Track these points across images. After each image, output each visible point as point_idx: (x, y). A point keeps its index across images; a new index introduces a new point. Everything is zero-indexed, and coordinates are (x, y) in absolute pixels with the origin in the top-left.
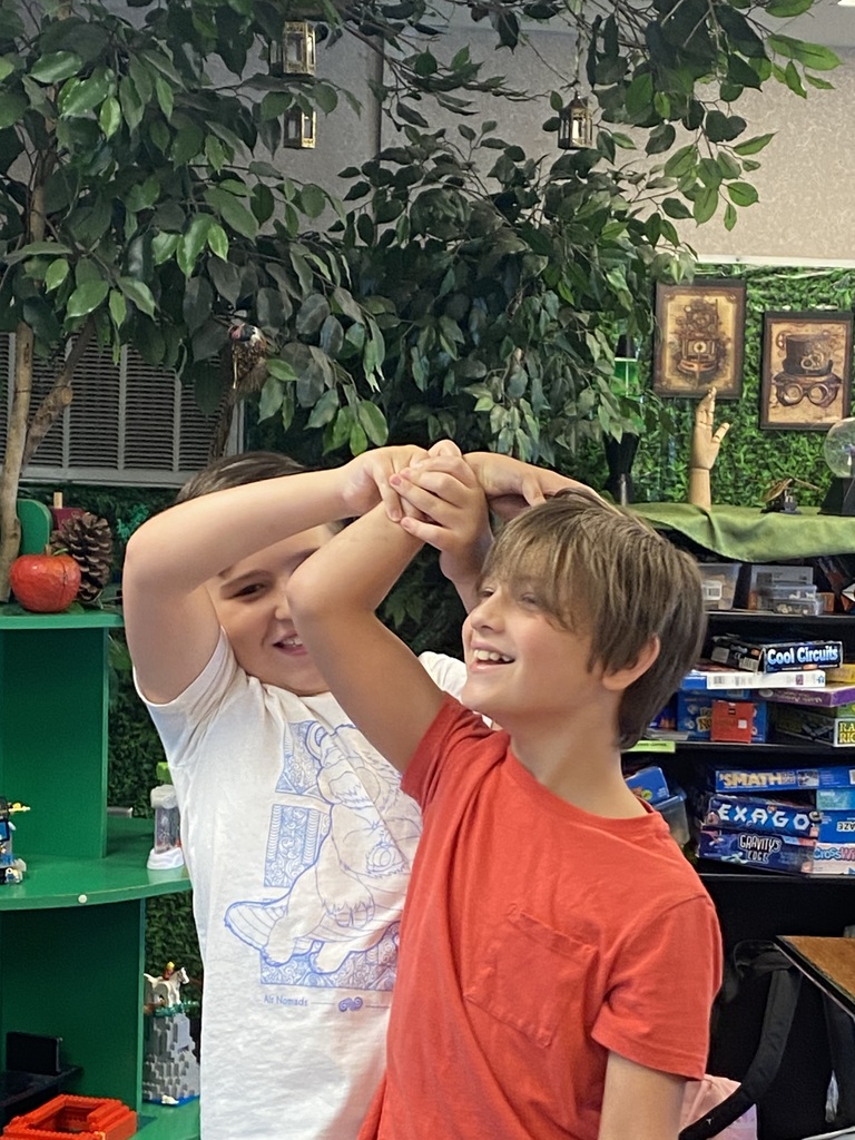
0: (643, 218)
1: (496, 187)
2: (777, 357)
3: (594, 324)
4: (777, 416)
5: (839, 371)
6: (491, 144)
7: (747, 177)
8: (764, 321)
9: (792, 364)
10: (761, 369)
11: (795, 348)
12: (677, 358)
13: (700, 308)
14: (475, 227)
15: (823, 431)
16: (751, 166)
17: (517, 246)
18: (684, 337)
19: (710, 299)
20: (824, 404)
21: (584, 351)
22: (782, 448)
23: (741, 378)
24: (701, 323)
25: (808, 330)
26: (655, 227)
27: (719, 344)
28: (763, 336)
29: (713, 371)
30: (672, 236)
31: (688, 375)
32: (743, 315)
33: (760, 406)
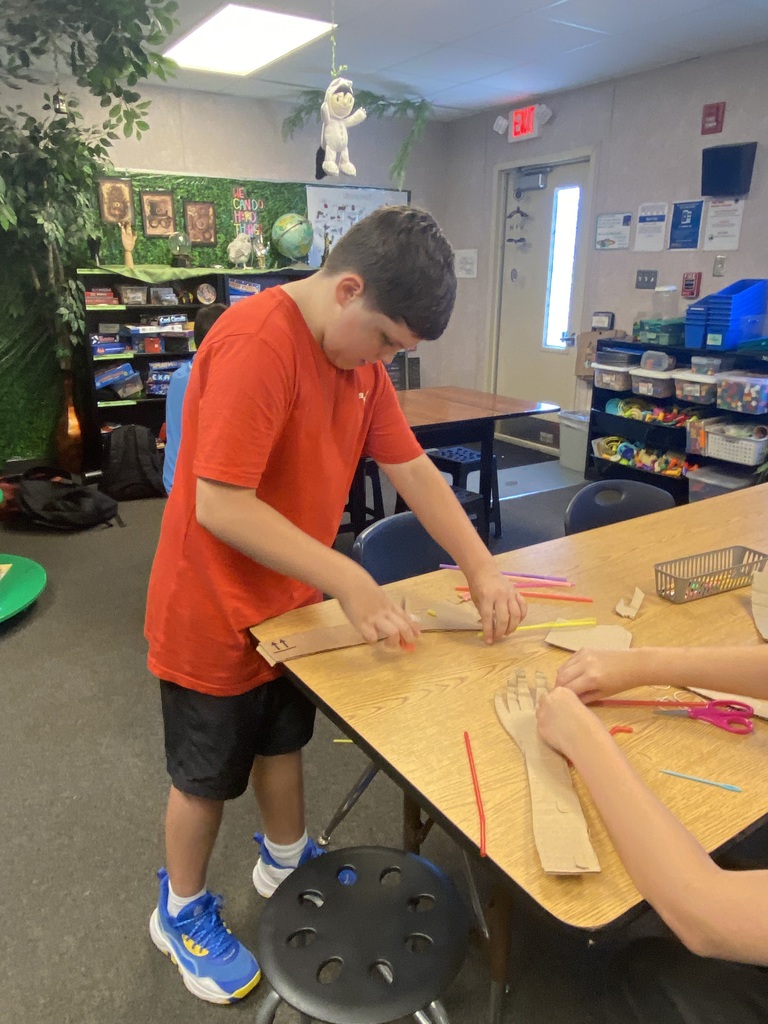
0: (93, 146)
1: (26, 133)
2: (147, 209)
3: (78, 191)
4: (150, 231)
5: (170, 214)
6: (21, 114)
7: (144, 119)
8: (140, 194)
9: (153, 212)
10: (141, 212)
11: (153, 205)
12: (109, 209)
13: (115, 189)
14: (22, 148)
15: (167, 237)
16: (144, 114)
17: (44, 155)
18: (111, 201)
19: (118, 185)
20: (167, 227)
21: (74, 201)
22: (154, 244)
23: (135, 217)
24: (116, 194)
25: (157, 198)
26: (98, 150)
27: (124, 203)
28: (140, 200)
29: (123, 214)
30: (106, 154)
31: (114, 216)
32: (132, 192)
33: (143, 228)
